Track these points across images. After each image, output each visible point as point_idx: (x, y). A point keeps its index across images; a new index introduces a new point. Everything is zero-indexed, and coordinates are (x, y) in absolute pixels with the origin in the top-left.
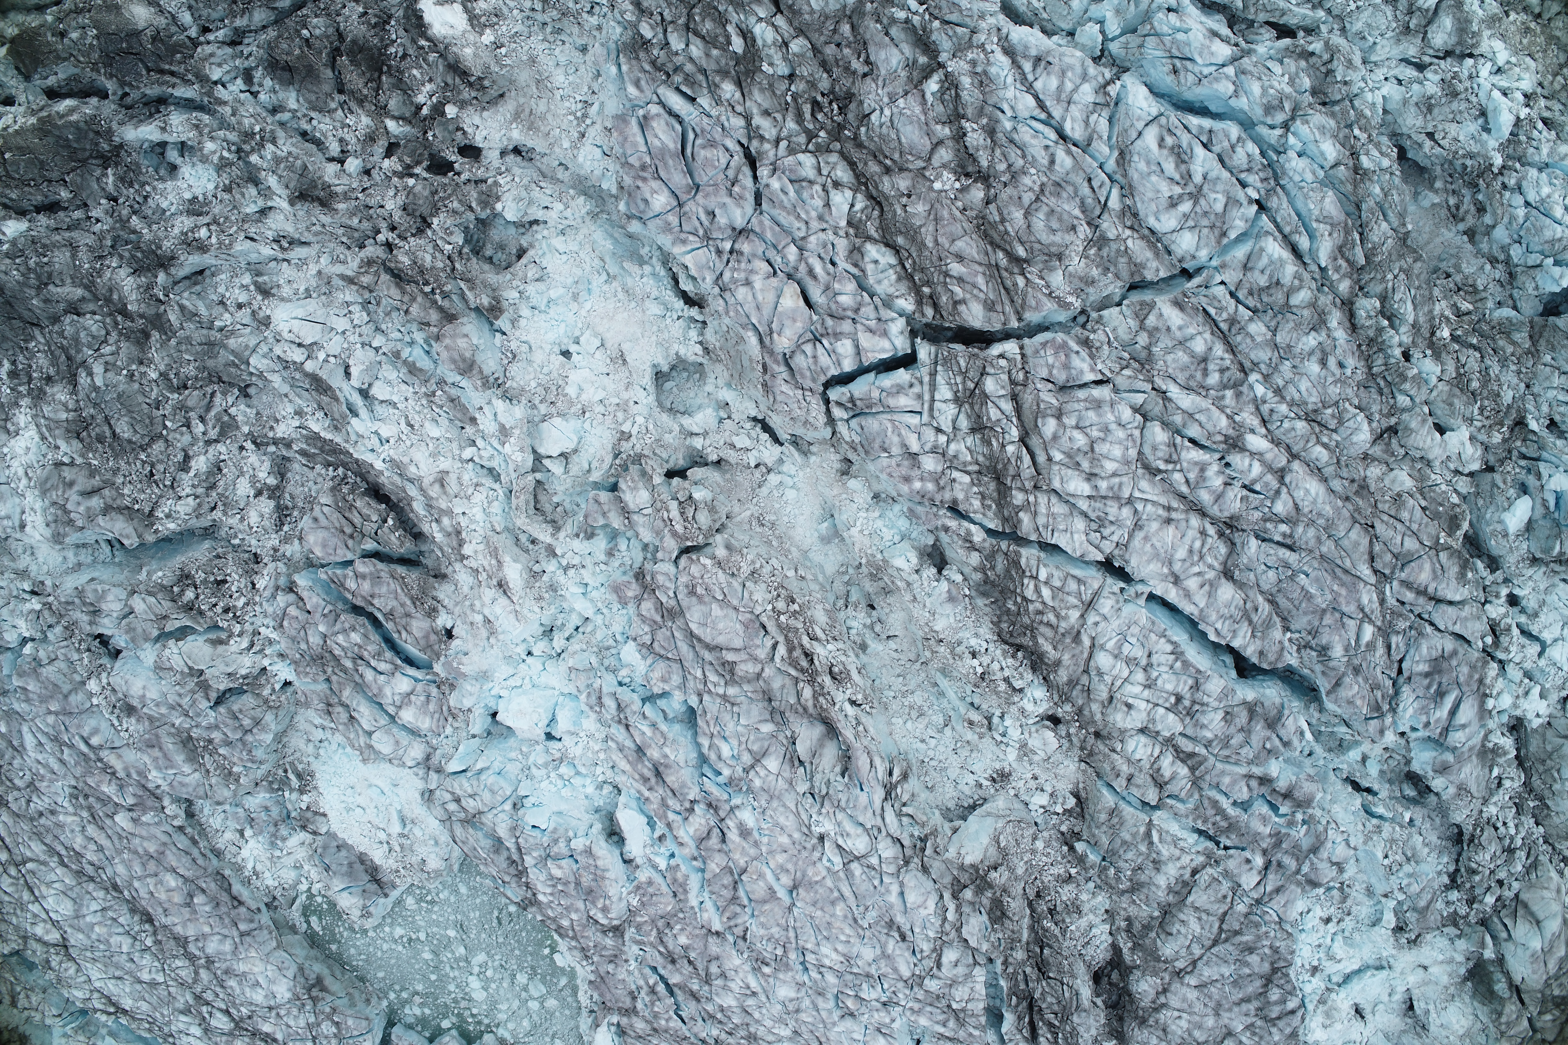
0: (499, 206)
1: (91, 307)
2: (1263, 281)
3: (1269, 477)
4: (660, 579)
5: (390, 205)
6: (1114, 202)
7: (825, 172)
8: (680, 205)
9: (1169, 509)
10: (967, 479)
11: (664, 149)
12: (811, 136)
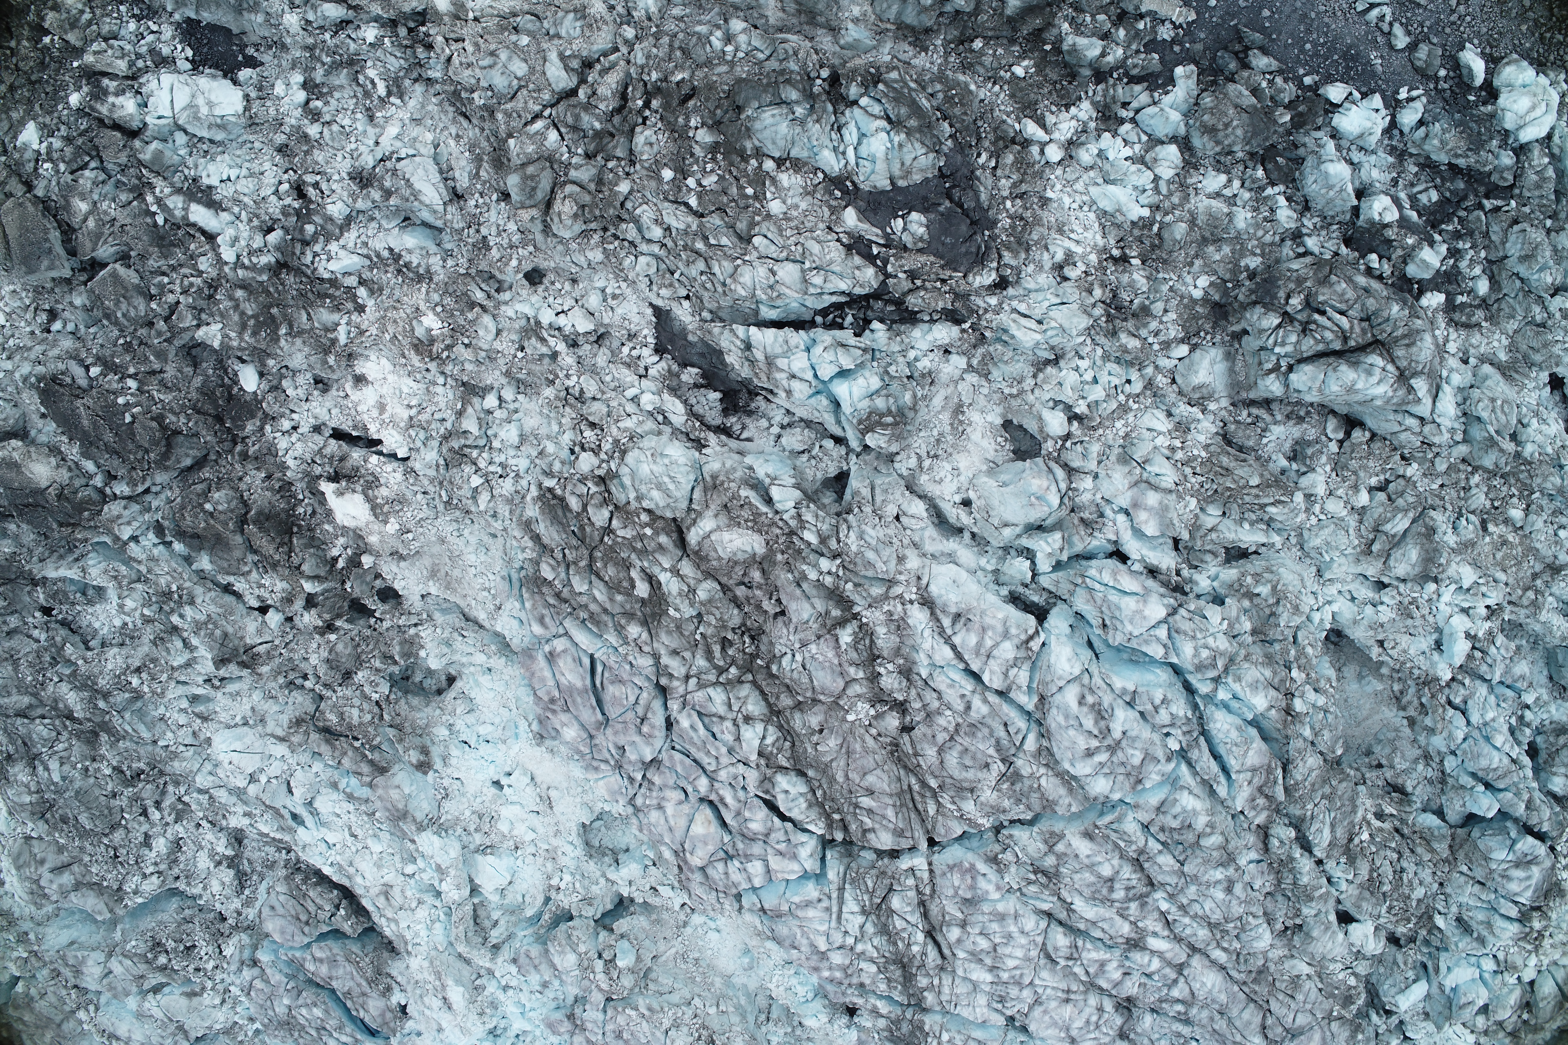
0: (422, 653)
1: (39, 711)
2: (1175, 824)
3: (1167, 970)
4: (589, 1026)
5: (314, 660)
6: (1031, 744)
7: (735, 708)
8: (591, 737)
9: (1068, 991)
10: (873, 969)
11: (571, 689)
12: (721, 671)
